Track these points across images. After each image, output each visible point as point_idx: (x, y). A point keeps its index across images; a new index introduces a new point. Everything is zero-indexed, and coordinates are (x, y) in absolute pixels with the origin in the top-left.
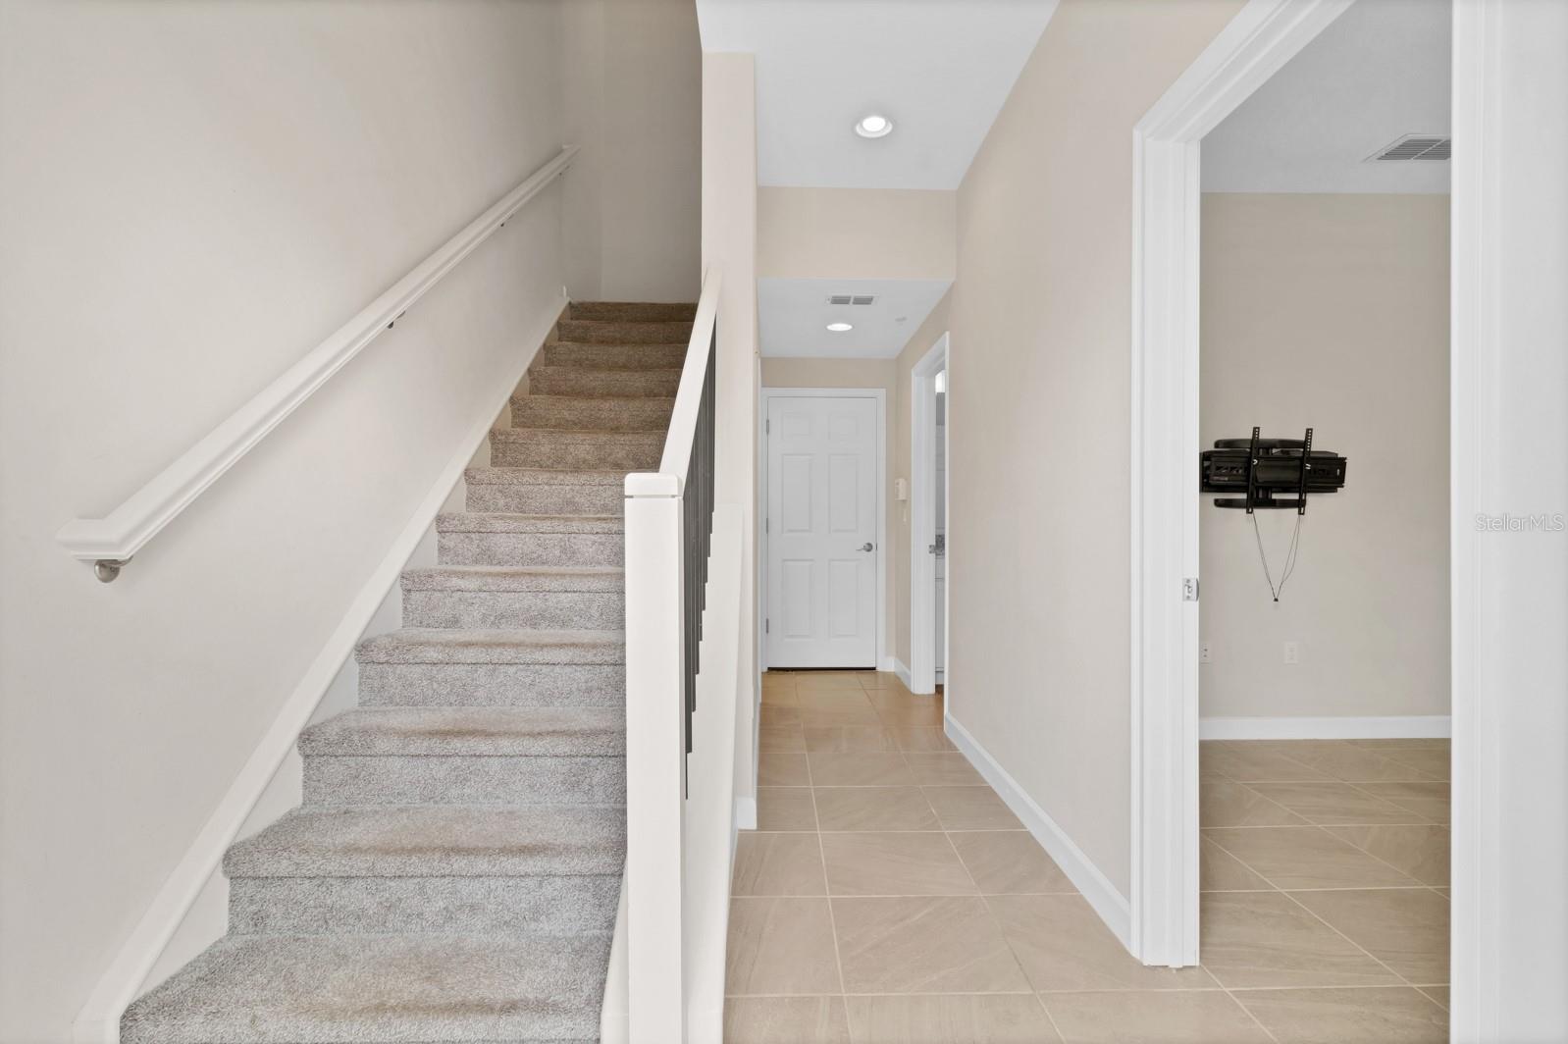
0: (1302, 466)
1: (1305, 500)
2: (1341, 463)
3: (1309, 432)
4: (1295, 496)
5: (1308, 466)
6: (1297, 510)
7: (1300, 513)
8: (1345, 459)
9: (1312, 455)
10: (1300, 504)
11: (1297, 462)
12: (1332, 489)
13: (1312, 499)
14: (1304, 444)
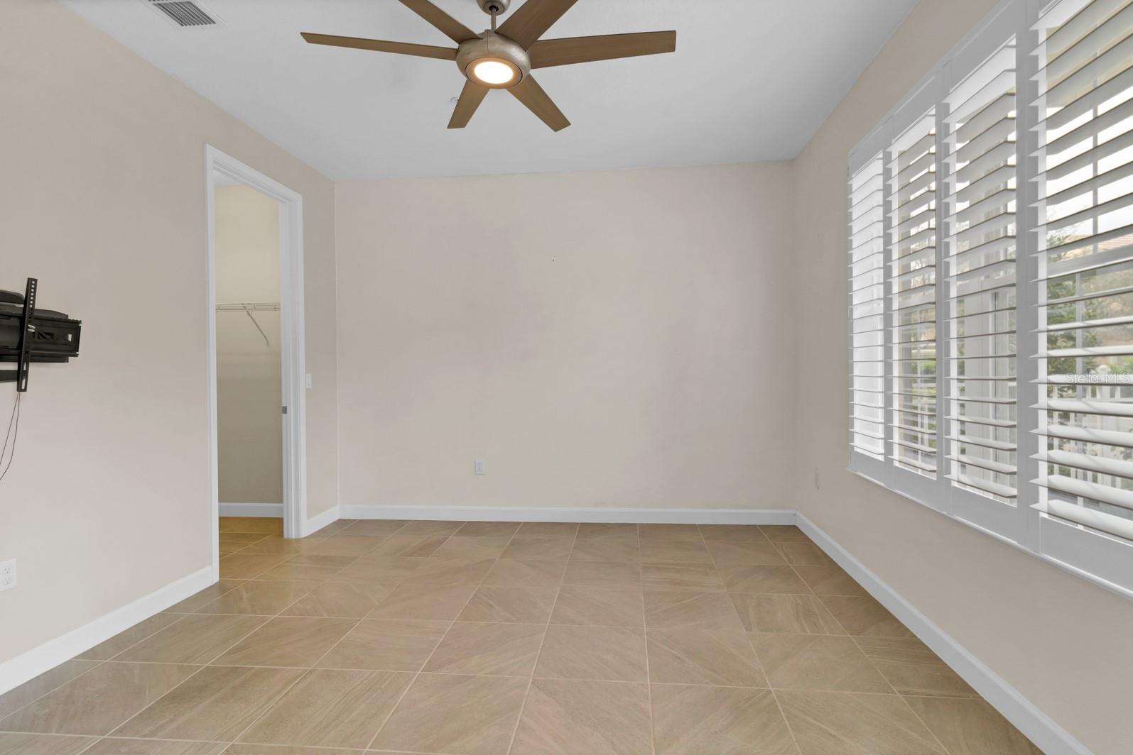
0: (22, 328)
1: (27, 372)
2: (75, 327)
3: (31, 284)
4: (12, 366)
5: (32, 328)
6: (15, 384)
7: (19, 389)
8: (80, 322)
9: (35, 314)
10: (19, 376)
11: (16, 322)
12: (63, 359)
13: (35, 370)
14: (27, 299)
